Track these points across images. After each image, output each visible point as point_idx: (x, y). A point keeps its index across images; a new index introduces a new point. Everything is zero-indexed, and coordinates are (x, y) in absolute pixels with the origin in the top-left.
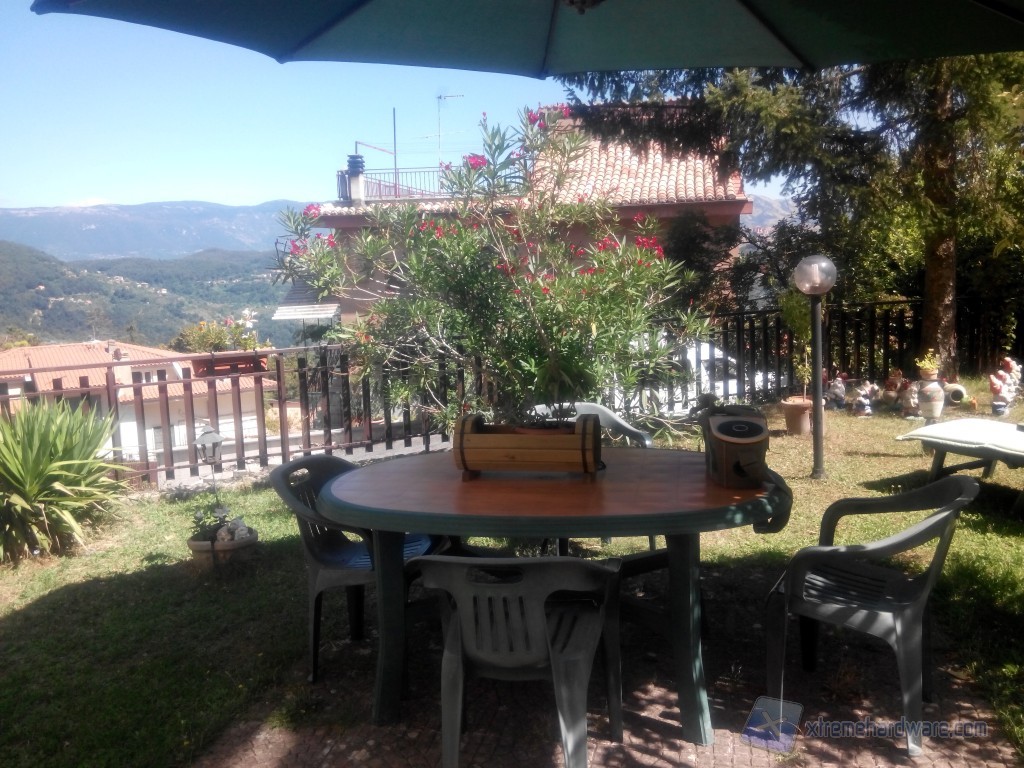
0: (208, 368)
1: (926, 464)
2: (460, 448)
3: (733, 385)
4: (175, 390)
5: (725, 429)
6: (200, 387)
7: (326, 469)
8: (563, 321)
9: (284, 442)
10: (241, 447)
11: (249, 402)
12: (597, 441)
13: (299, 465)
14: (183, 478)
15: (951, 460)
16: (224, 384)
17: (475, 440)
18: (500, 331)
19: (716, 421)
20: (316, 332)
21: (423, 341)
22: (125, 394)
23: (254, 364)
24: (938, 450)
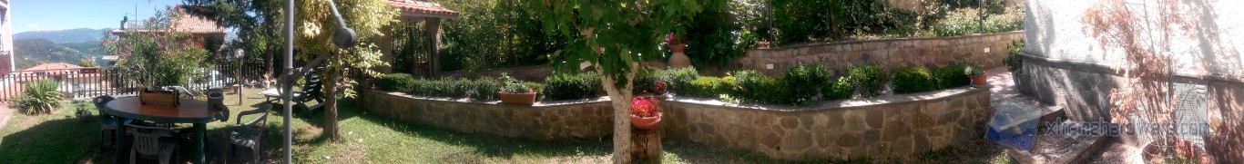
0: (83, 71)
1: (265, 100)
2: (141, 96)
3: (221, 81)
4: (76, 76)
5: (212, 95)
6: (81, 76)
7: (107, 99)
8: (174, 64)
9: (101, 91)
10: (90, 91)
11: (93, 80)
12: (178, 98)
13: (99, 97)
14: (76, 98)
15: (271, 99)
16: (87, 75)
17: (145, 94)
18: (158, 66)
19: (210, 93)
20: (113, 63)
21: (137, 67)
22: (70, 76)
23: (94, 71)
24: (268, 96)
